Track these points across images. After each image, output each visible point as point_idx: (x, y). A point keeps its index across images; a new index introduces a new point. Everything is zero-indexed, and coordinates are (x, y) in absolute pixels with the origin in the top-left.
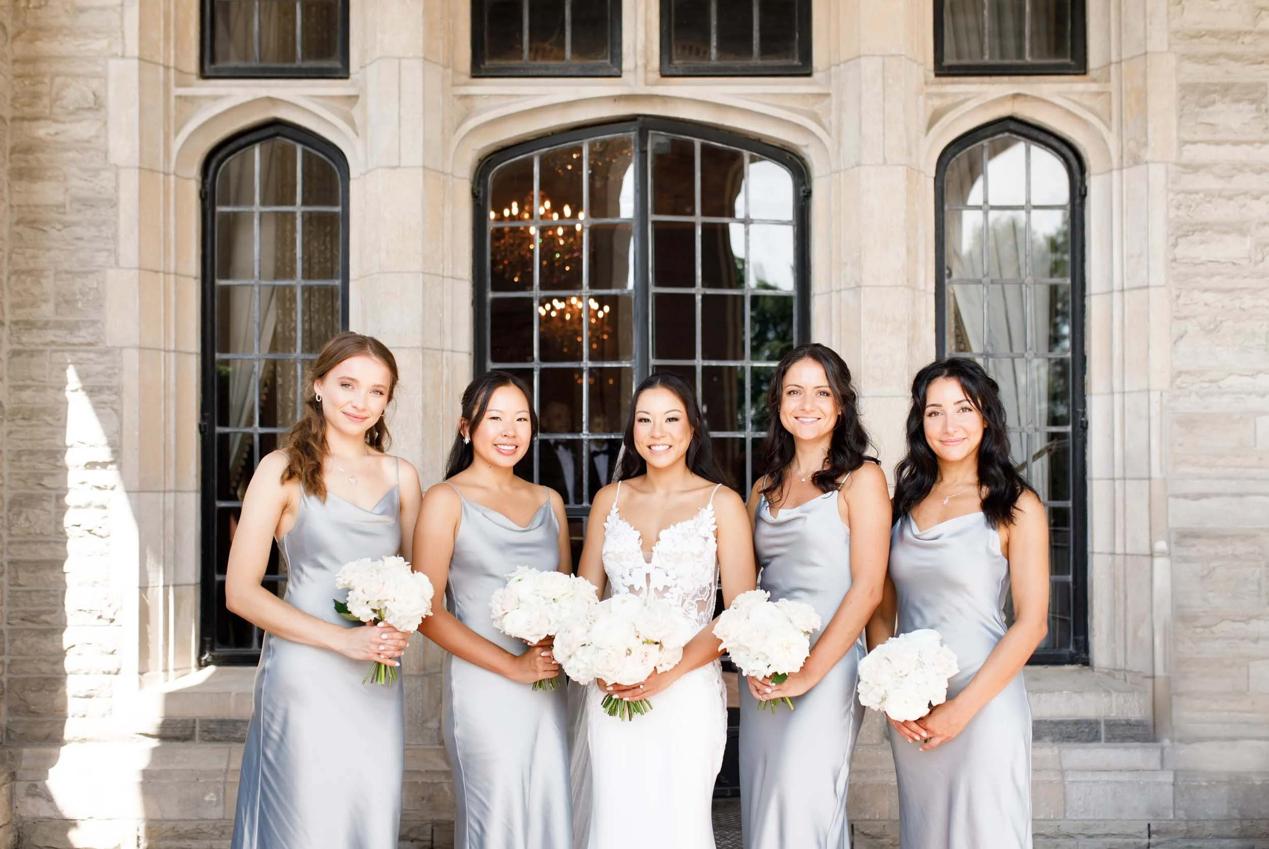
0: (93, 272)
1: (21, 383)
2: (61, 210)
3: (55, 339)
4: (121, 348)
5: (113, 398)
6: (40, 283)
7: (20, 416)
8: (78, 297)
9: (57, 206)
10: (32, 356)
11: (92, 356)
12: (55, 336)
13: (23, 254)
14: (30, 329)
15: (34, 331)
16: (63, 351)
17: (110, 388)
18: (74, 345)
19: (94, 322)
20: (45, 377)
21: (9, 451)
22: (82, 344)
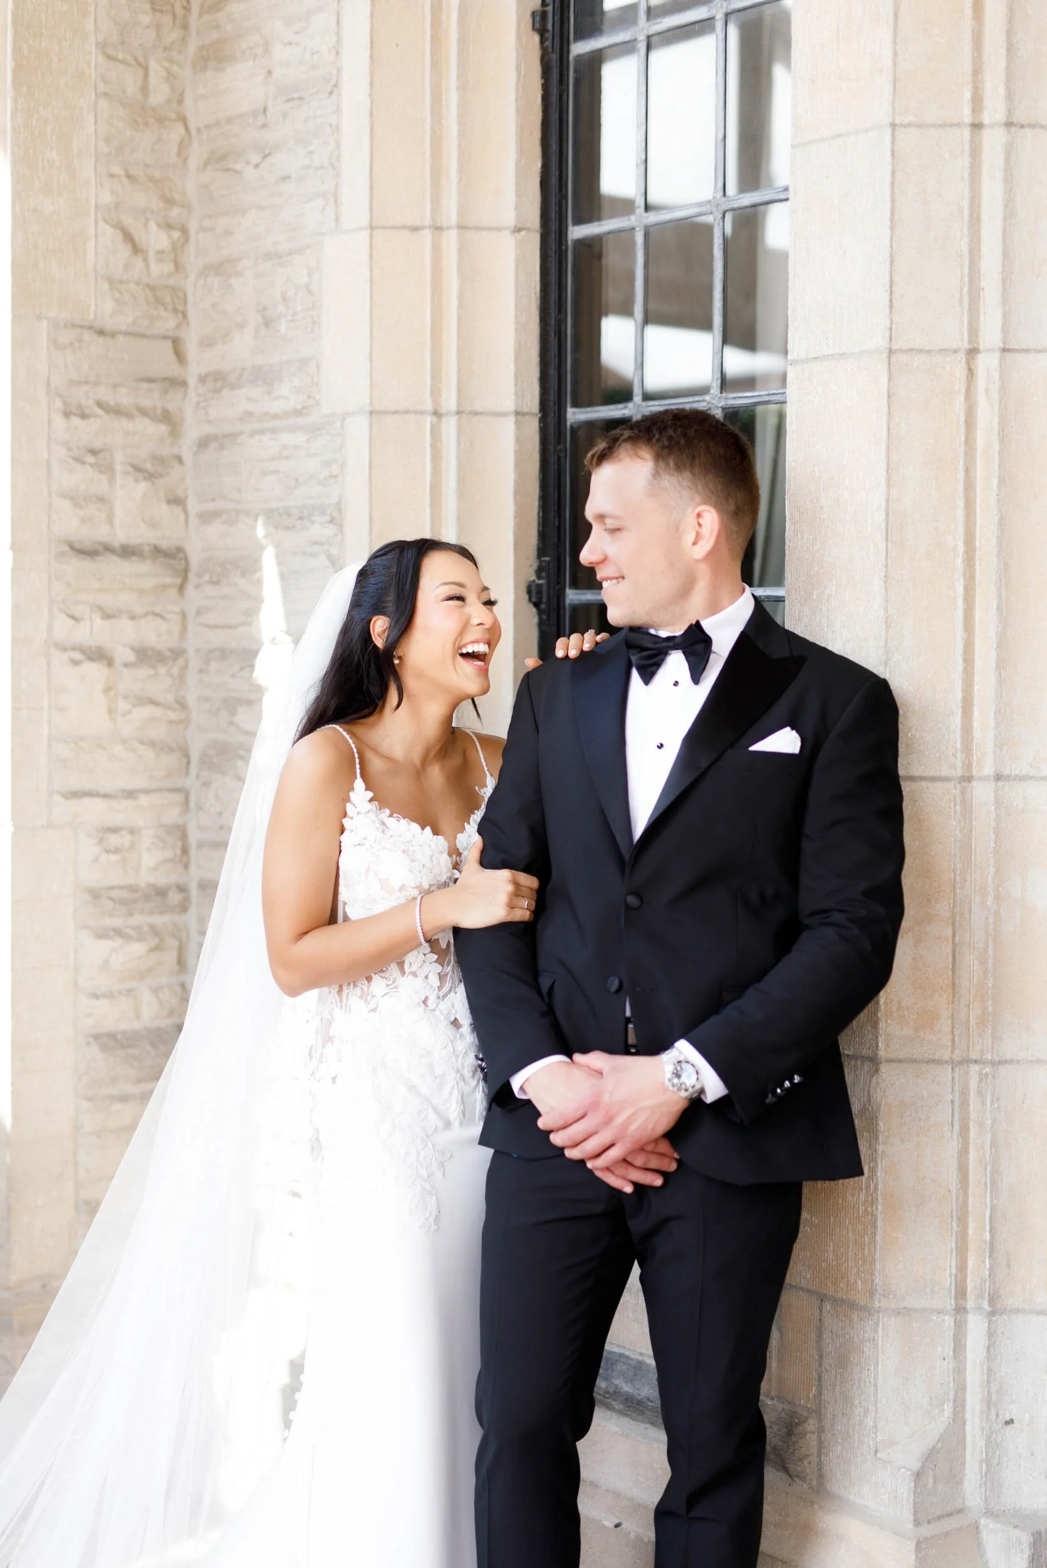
0: (299, 251)
1: (211, 506)
2: (261, 120)
3: (250, 407)
4: (344, 417)
5: (330, 531)
6: (230, 286)
7: (207, 578)
8: (281, 309)
9: (254, 114)
10: (221, 448)
11: (300, 438)
12: (249, 399)
13: (211, 229)
14: (217, 391)
15: (225, 392)
16: (262, 432)
17: (322, 510)
18: (276, 416)
19: (304, 362)
20: (239, 490)
21: (198, 650)
22: (287, 415)
